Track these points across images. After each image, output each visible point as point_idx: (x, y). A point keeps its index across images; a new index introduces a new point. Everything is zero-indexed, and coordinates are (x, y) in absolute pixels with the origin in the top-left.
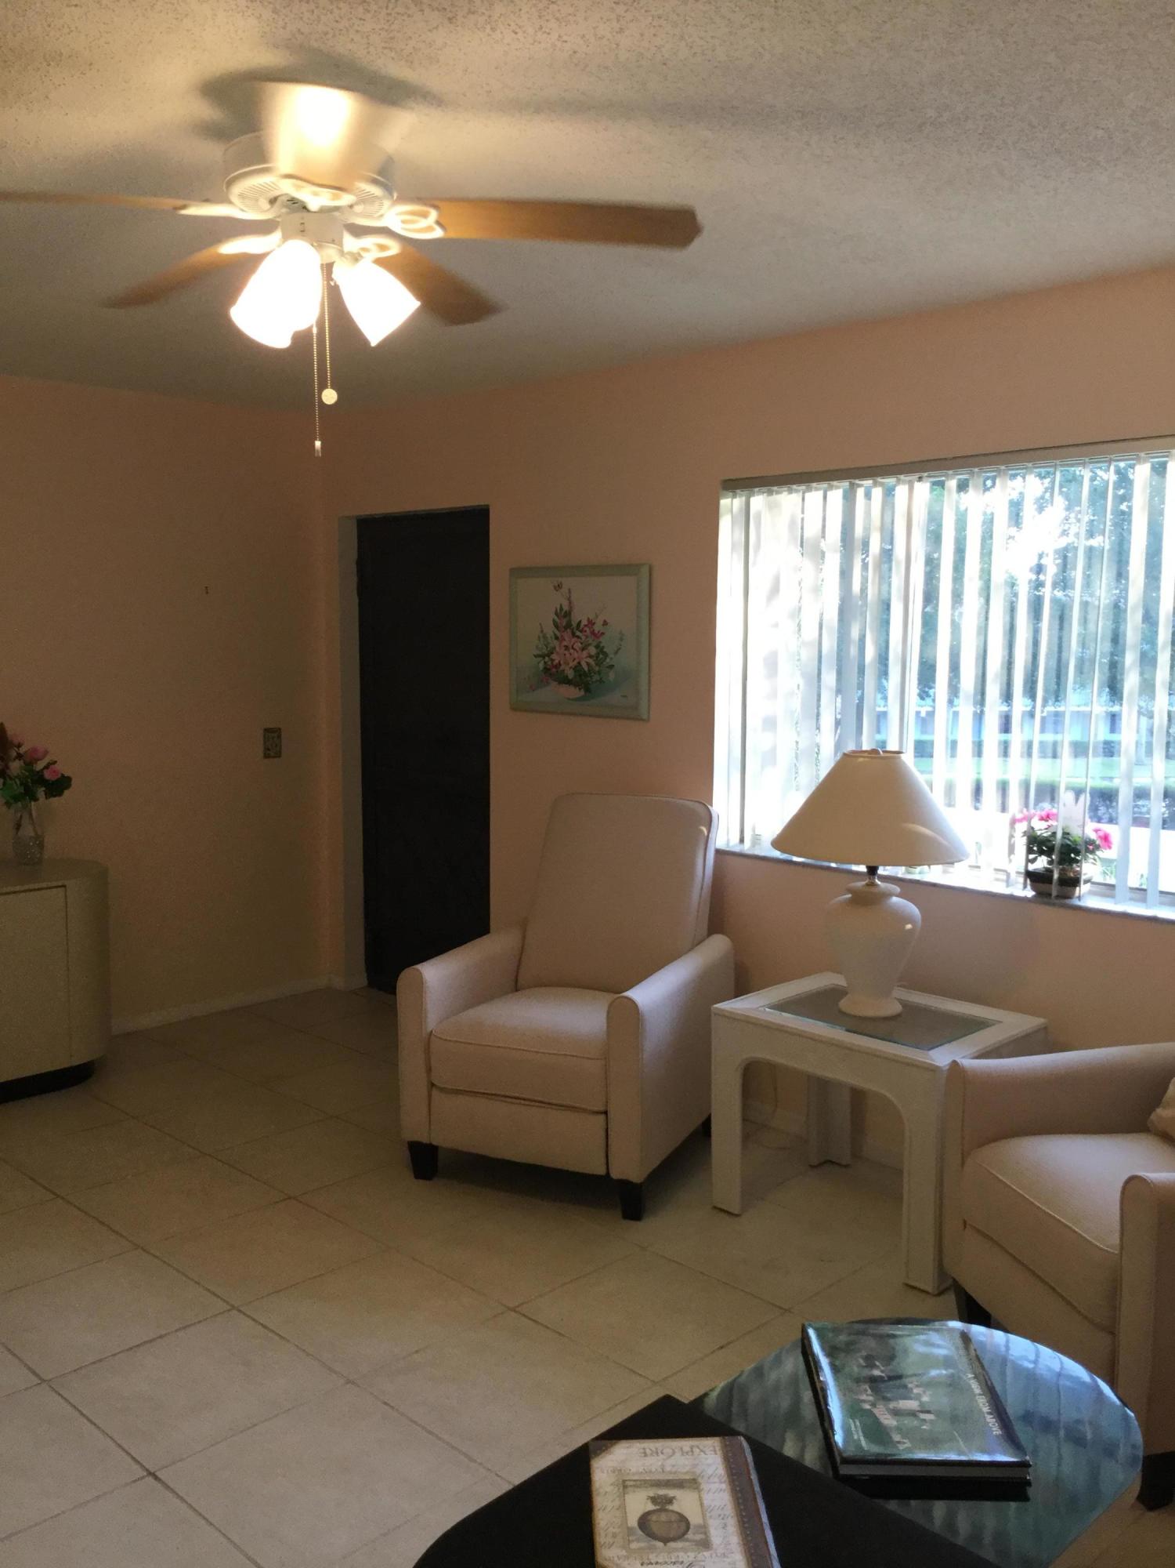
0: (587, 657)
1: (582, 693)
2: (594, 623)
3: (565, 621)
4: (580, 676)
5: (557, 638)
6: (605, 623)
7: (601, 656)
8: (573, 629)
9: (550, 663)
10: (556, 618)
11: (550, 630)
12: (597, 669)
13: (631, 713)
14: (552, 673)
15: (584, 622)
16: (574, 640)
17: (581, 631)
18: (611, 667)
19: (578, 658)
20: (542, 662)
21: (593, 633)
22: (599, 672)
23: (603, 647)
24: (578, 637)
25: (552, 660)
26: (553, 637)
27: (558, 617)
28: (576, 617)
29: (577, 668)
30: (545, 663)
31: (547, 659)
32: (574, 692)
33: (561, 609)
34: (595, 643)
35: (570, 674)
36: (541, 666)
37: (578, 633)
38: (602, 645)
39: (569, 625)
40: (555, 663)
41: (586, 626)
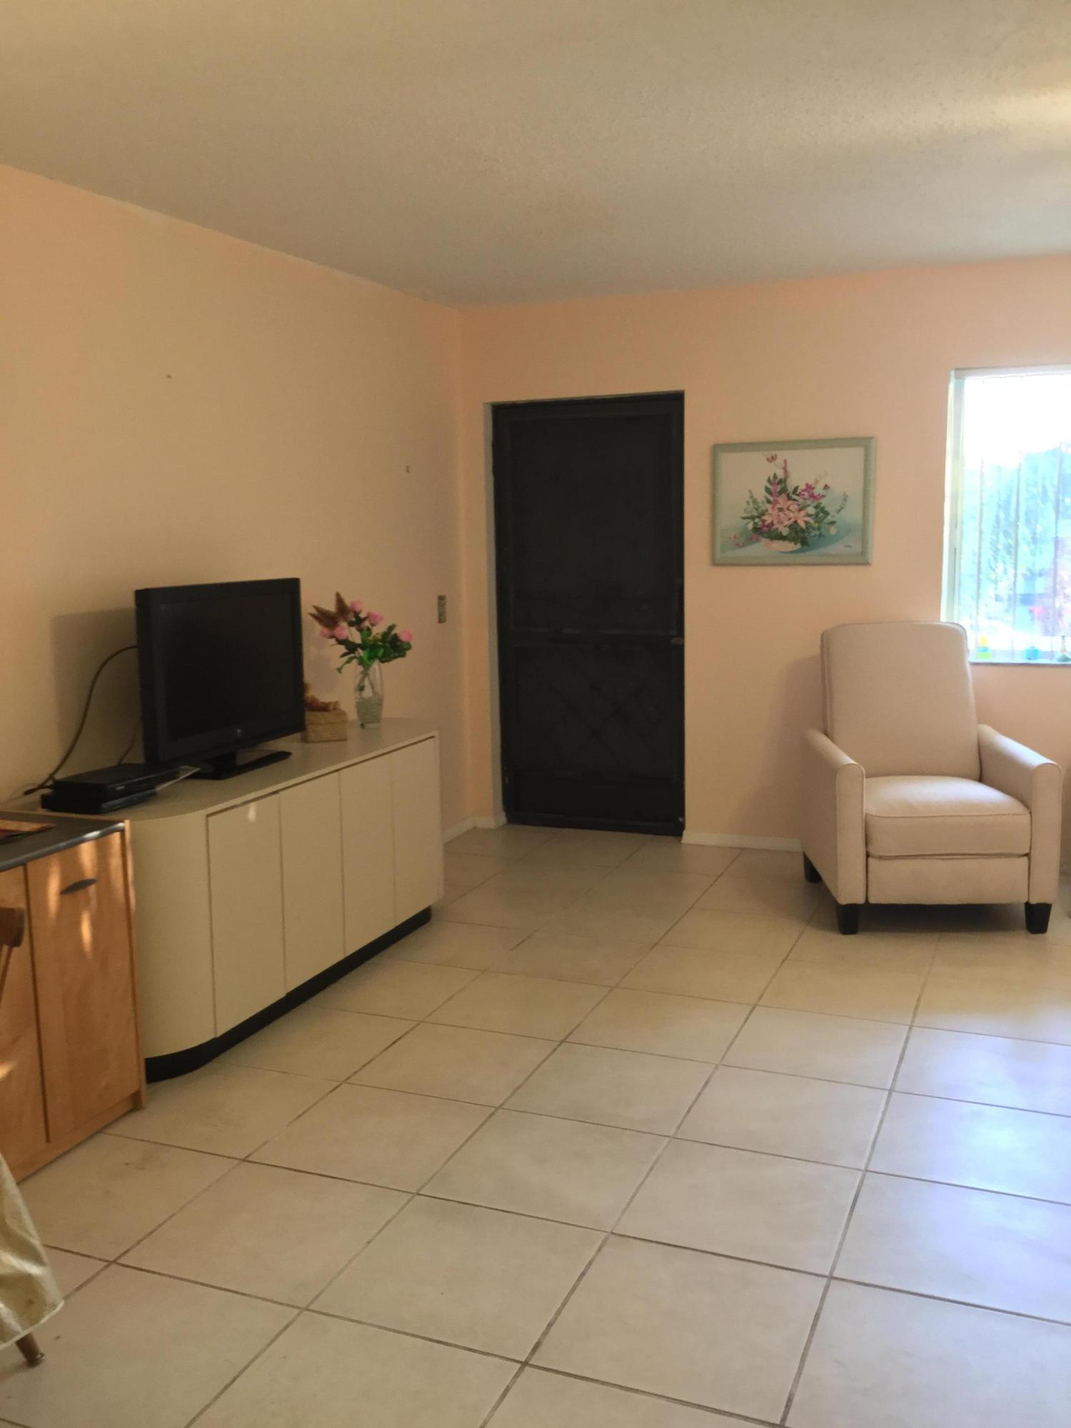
0: (804, 517)
1: (799, 546)
2: (813, 488)
3: (778, 487)
4: (796, 532)
5: (769, 502)
6: (826, 487)
7: (821, 514)
8: (789, 494)
9: (760, 523)
10: (769, 486)
11: (761, 494)
12: (816, 525)
13: (861, 559)
14: (763, 531)
15: (802, 487)
16: (790, 502)
17: (798, 495)
18: (833, 523)
19: (795, 517)
20: (752, 523)
21: (812, 496)
22: (819, 529)
23: (823, 508)
24: (794, 500)
25: (764, 521)
26: (765, 501)
27: (771, 484)
28: (791, 484)
29: (794, 526)
30: (755, 523)
31: (757, 520)
32: (790, 546)
33: (775, 476)
34: (815, 504)
35: (785, 532)
36: (750, 526)
37: (794, 497)
38: (822, 506)
39: (784, 490)
40: (767, 523)
41: (803, 490)
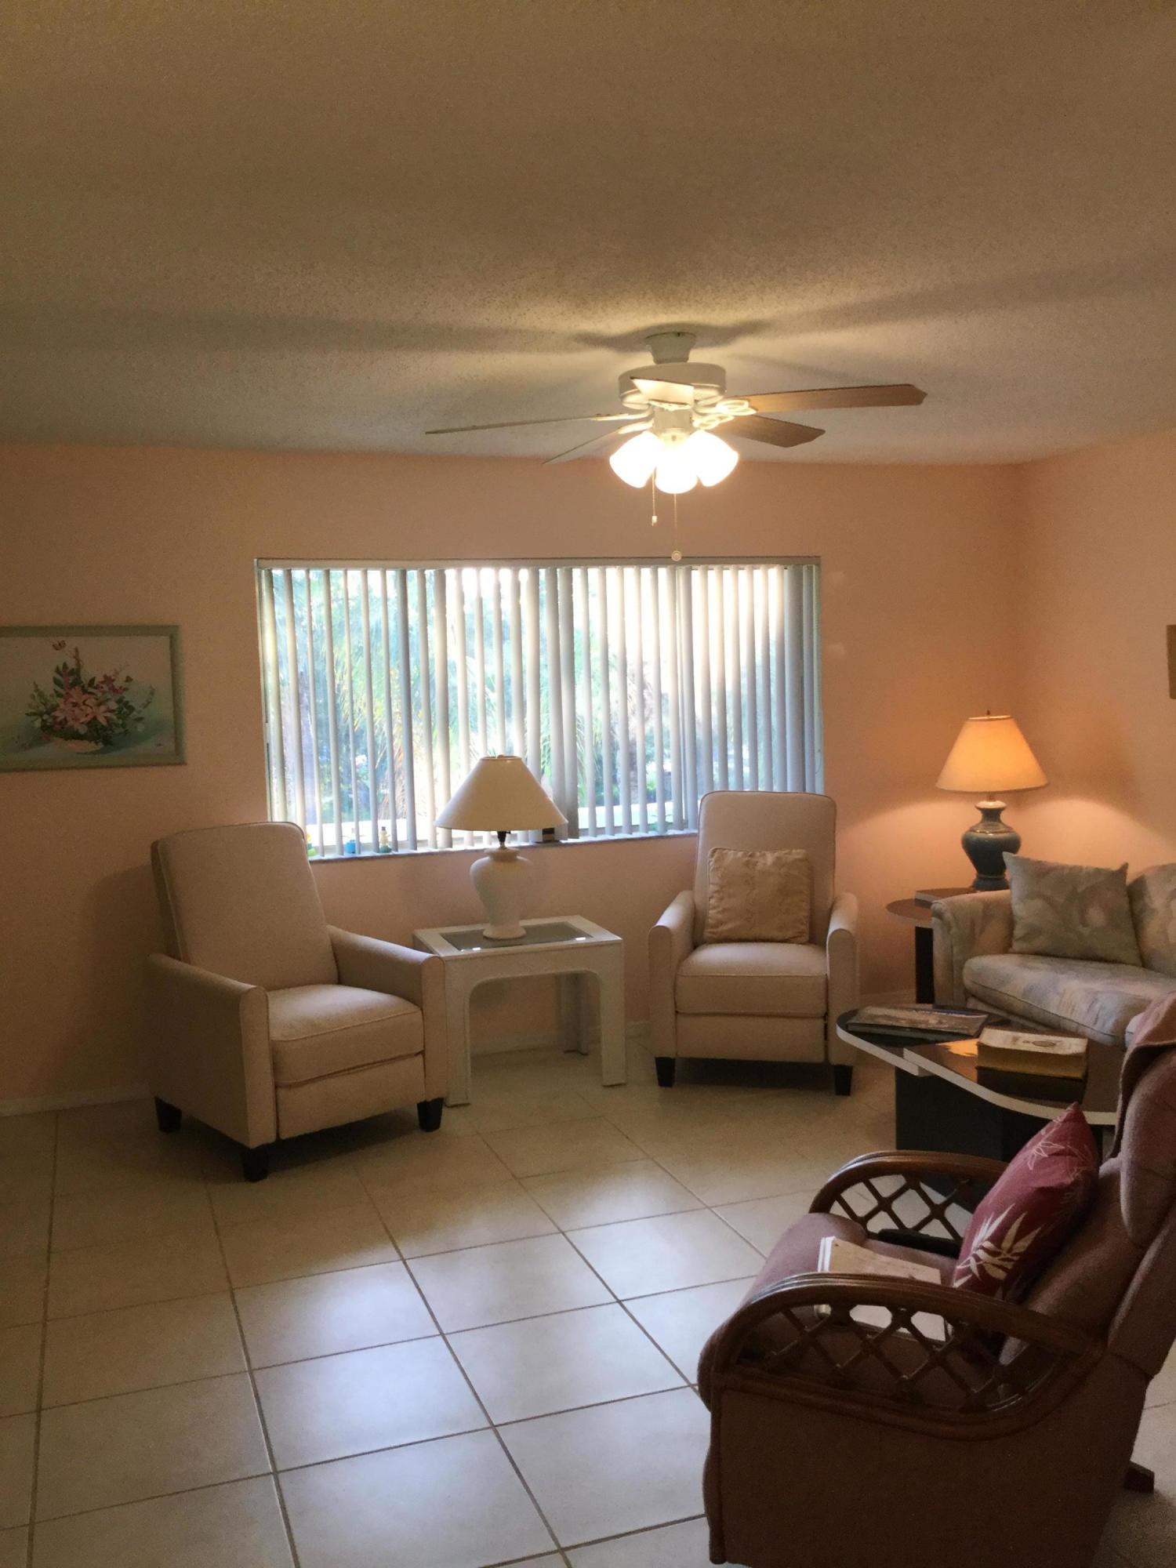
0: (105, 712)
1: (101, 746)
2: (113, 680)
3: (70, 678)
4: (97, 730)
5: (59, 695)
6: (129, 679)
7: (125, 710)
8: (83, 687)
9: (51, 720)
10: (58, 677)
11: (48, 687)
12: (120, 722)
13: (176, 758)
14: (53, 729)
15: (99, 679)
16: (85, 696)
17: (96, 688)
18: (140, 719)
19: (93, 712)
20: (40, 720)
21: (114, 690)
22: (123, 725)
23: (127, 702)
24: (90, 693)
25: (55, 718)
26: (55, 695)
27: (61, 675)
28: (87, 674)
29: (93, 723)
30: (43, 720)
31: (45, 717)
32: (90, 746)
33: (65, 665)
34: (117, 698)
35: (83, 730)
36: (38, 723)
37: (90, 690)
38: (125, 700)
39: (77, 682)
40: (59, 720)
41: (102, 682)
